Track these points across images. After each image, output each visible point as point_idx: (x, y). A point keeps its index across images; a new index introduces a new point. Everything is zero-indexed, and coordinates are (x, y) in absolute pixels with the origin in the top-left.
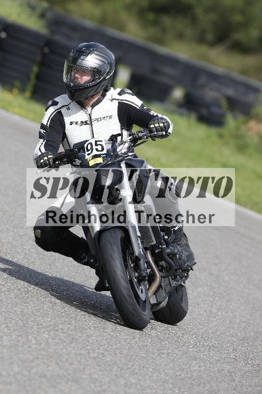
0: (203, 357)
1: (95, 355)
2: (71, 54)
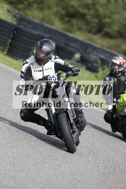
2: (39, 45)
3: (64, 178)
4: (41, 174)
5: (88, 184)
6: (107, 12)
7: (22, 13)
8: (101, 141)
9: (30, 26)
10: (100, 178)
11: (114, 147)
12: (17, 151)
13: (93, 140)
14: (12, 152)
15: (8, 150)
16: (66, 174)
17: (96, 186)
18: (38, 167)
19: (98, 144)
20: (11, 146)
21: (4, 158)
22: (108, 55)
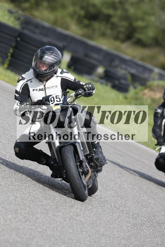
0: (109, 235)
1: (41, 230)
2: (39, 54)
3: (83, 230)
4: (53, 225)
5: (114, 239)
6: (139, 13)
7: (27, 14)
8: (131, 182)
9: (38, 31)
10: (130, 230)
11: (149, 189)
12: (22, 195)
13: (121, 180)
14: (14, 196)
15: (10, 194)
16: (85, 225)
17: (124, 241)
18: (48, 216)
19: (127, 186)
20: (13, 189)
21: (4, 204)
22: (140, 69)
